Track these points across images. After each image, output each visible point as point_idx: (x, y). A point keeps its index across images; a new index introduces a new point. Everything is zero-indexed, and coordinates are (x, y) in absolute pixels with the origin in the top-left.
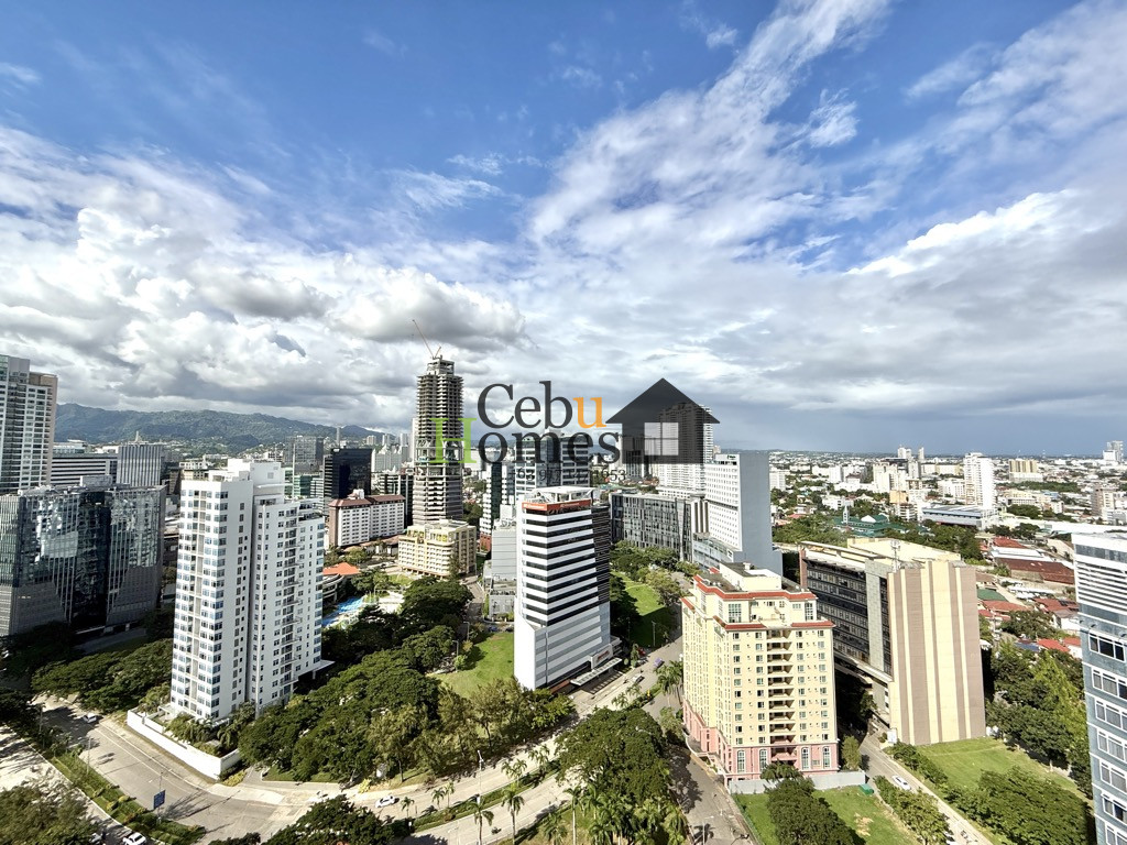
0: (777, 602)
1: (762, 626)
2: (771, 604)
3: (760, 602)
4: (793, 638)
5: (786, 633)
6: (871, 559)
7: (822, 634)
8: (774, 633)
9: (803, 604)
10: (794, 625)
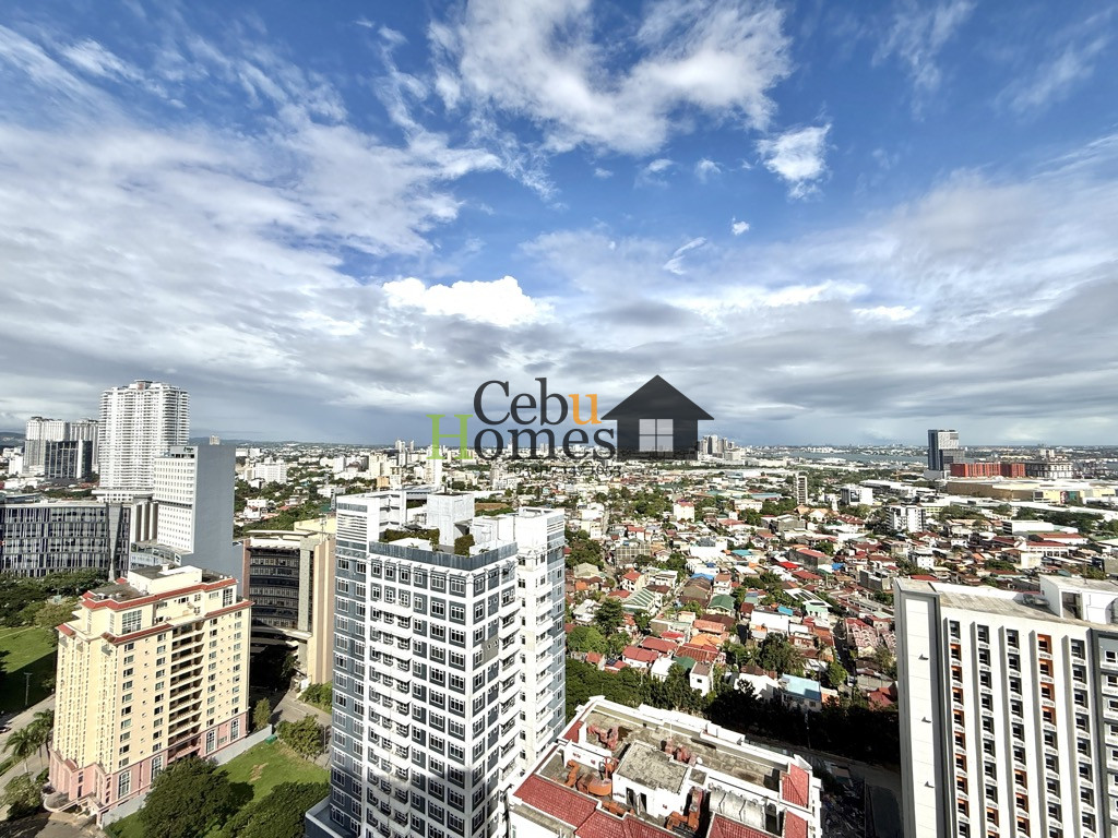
0: (191, 597)
1: (168, 626)
2: (183, 600)
3: (170, 602)
4: (207, 628)
5: (199, 625)
6: (306, 536)
7: (240, 614)
8: (186, 629)
9: (221, 592)
10: (208, 616)
